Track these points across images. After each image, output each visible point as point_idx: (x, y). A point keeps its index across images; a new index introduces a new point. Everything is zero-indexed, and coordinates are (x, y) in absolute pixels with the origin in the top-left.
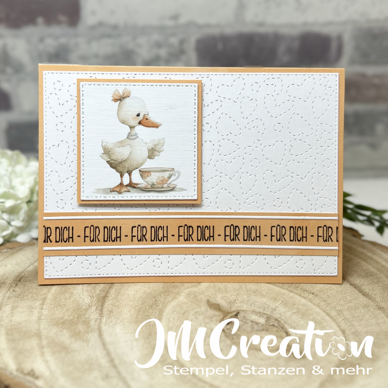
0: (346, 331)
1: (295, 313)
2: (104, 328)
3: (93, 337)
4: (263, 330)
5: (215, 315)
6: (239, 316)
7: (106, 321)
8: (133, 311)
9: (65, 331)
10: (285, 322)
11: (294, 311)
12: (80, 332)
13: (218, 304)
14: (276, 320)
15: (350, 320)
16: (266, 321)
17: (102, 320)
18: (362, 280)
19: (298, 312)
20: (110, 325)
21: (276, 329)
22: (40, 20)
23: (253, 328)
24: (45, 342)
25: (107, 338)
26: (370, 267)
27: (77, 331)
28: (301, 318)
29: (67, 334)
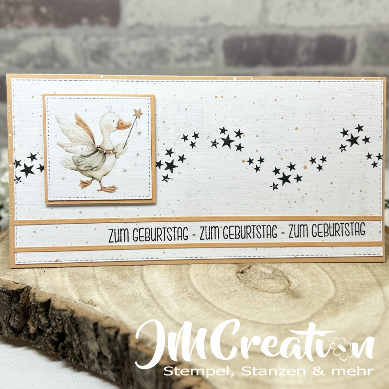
0: (336, 281)
2: (145, 273)
3: (137, 280)
4: (270, 278)
5: (232, 267)
6: (251, 268)
9: (114, 275)
10: (288, 274)
12: (126, 276)
14: (281, 272)
15: (341, 273)
16: (273, 272)
21: (280, 278)
22: (85, 20)
23: (262, 277)
24: (99, 282)
25: (148, 280)
27: (124, 275)
28: (301, 271)
29: (116, 277)
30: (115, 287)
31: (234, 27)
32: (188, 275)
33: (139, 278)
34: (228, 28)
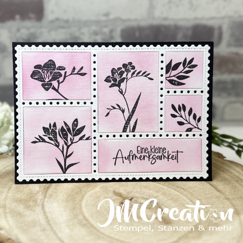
1: (170, 199)
2: (45, 204)
3: (38, 209)
4: (147, 208)
5: (117, 199)
6: (132, 200)
7: (48, 200)
8: (65, 195)
9: (21, 205)
10: (162, 204)
11: (169, 198)
12: (30, 206)
13: (120, 193)
16: (150, 203)
17: (45, 200)
18: (219, 183)
19: (172, 199)
20: (50, 203)
21: (156, 208)
24: (8, 211)
25: (47, 210)
26: (225, 175)
27: (29, 205)
28: (173, 202)
29: (22, 207)
30: (20, 215)
31: (129, 20)
32: (80, 205)
33: (40, 208)
34: (124, 21)
